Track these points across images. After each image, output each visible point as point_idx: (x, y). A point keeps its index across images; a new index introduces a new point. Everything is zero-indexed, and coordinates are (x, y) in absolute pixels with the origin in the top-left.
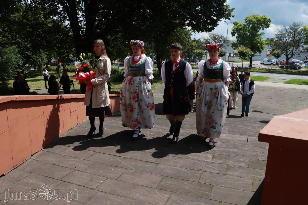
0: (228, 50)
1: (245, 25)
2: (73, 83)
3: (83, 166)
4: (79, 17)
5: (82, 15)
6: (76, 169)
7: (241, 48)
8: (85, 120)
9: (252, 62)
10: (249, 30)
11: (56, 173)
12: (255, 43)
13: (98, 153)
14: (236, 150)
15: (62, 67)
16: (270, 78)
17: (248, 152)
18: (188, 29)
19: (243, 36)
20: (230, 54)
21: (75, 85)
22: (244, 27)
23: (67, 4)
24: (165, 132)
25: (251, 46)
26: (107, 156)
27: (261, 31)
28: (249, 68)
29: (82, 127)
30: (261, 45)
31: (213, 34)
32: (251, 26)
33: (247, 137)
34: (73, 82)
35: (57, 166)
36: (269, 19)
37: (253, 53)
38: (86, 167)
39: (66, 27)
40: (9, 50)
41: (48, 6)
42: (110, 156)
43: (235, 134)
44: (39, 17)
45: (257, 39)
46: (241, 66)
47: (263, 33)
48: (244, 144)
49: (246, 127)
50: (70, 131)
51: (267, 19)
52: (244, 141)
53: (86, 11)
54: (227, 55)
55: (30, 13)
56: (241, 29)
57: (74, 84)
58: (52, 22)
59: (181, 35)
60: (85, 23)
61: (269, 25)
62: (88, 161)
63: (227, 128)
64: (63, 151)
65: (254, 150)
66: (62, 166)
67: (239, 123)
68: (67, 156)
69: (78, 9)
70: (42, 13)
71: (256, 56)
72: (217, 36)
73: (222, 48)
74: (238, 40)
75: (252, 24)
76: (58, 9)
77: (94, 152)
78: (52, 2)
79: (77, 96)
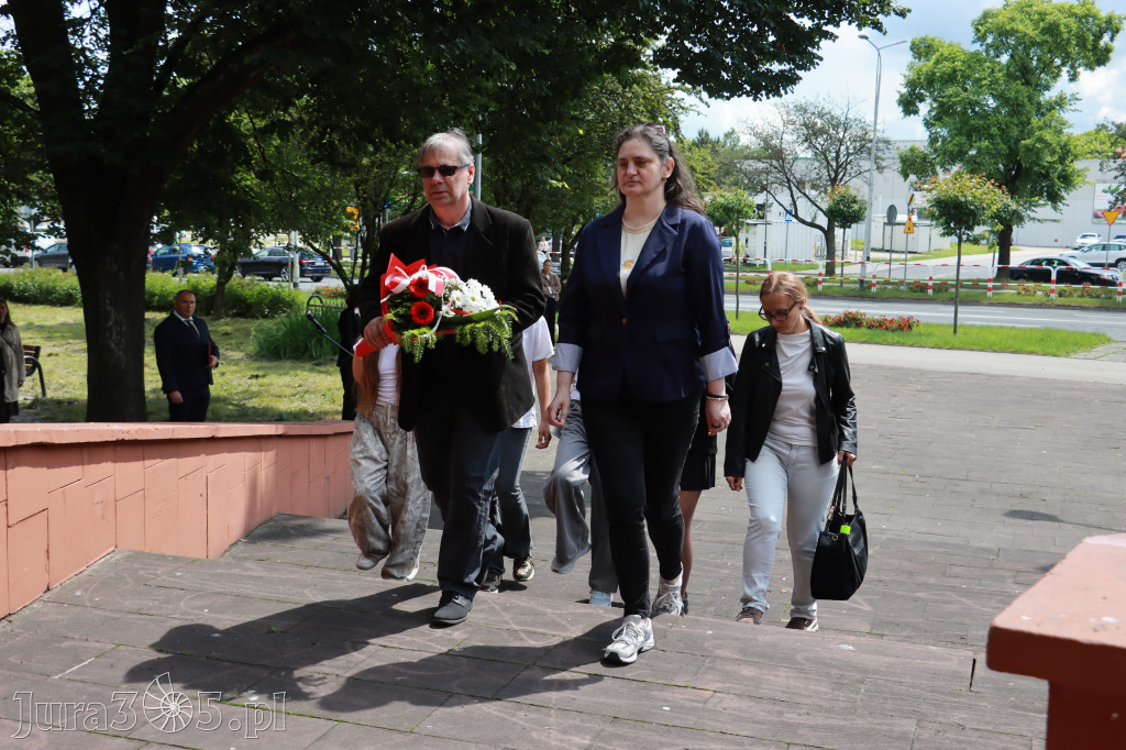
0: (883, 190)
1: (975, 57)
2: (36, 365)
7: (950, 180)
8: (95, 567)
9: (1012, 254)
10: (995, 82)
12: (1028, 149)
14: (908, 725)
16: (1109, 341)
17: (974, 737)
18: (664, 81)
19: (964, 112)
20: (892, 211)
22: (970, 67)
24: (525, 624)
25: (1008, 170)
27: (1061, 86)
28: (995, 288)
29: (75, 603)
30: (1062, 160)
31: (802, 109)
32: (1005, 58)
33: (971, 655)
34: (41, 360)
36: (1109, 21)
37: (1014, 206)
43: (907, 639)
45: (1040, 128)
46: (950, 275)
47: (1075, 98)
48: (951, 694)
49: (970, 603)
51: (1094, 17)
52: (954, 676)
54: (877, 215)
56: (950, 78)
57: (45, 368)
59: (629, 110)
60: (101, 36)
61: (1108, 50)
63: (867, 608)
65: (1007, 729)
67: (932, 581)
71: (1034, 219)
72: (821, 116)
73: (846, 178)
74: (933, 140)
75: (1015, 49)
79: (47, 432)
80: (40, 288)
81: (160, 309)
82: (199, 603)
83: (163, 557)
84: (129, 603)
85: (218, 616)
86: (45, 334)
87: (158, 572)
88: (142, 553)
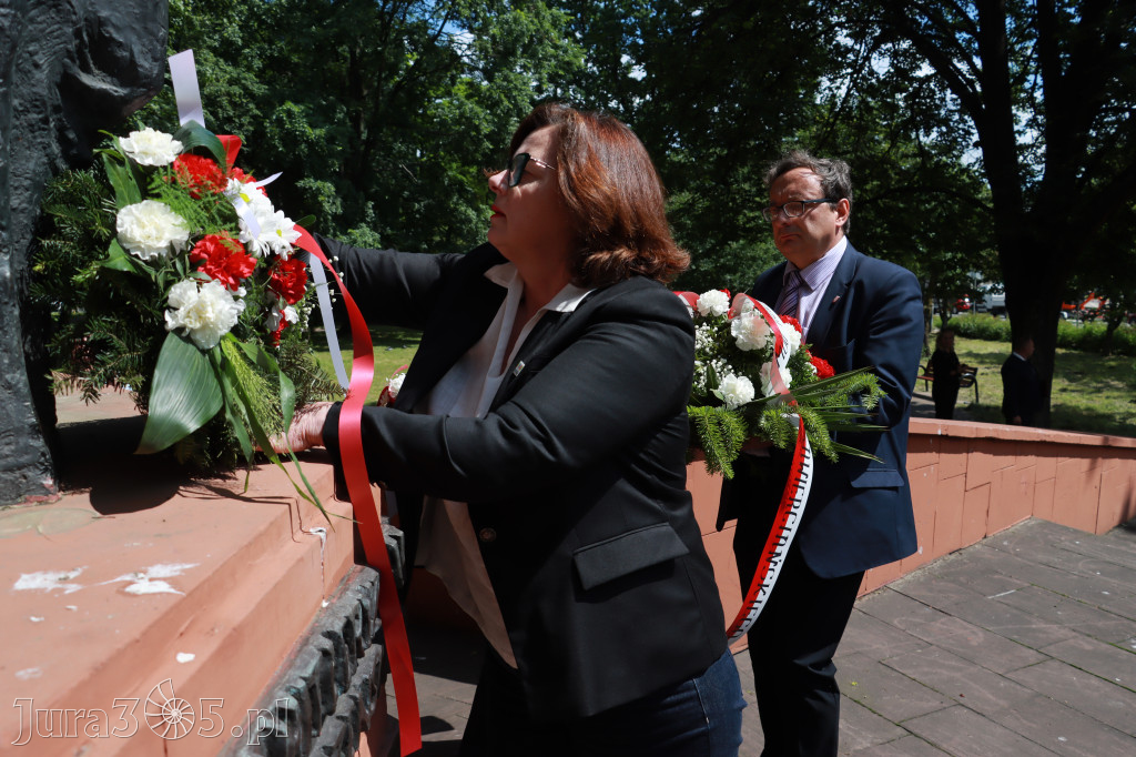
2: (974, 381)
3: (991, 697)
4: (1020, 133)
5: (1032, 123)
6: (962, 700)
8: (1017, 527)
11: (888, 698)
13: (1055, 664)
15: (936, 318)
21: (982, 386)
23: (974, 88)
26: (1094, 682)
29: (1003, 549)
34: (978, 377)
35: (894, 674)
38: (1003, 703)
39: (966, 170)
40: (766, 252)
41: (905, 99)
42: (1108, 688)
44: (873, 140)
50: (953, 557)
53: (1048, 108)
55: (842, 128)
57: (979, 383)
58: (915, 156)
60: (1038, 154)
62: (1013, 684)
64: (921, 624)
66: (913, 677)
68: (933, 647)
69: (1016, 102)
70: (884, 126)
76: (938, 107)
77: (1041, 657)
78: (921, 86)
79: (996, 431)
80: (978, 326)
81: (1061, 346)
82: (1092, 566)
83: (1067, 528)
84: (1040, 557)
85: (1109, 579)
86: (979, 360)
87: (1063, 539)
88: (1049, 523)
